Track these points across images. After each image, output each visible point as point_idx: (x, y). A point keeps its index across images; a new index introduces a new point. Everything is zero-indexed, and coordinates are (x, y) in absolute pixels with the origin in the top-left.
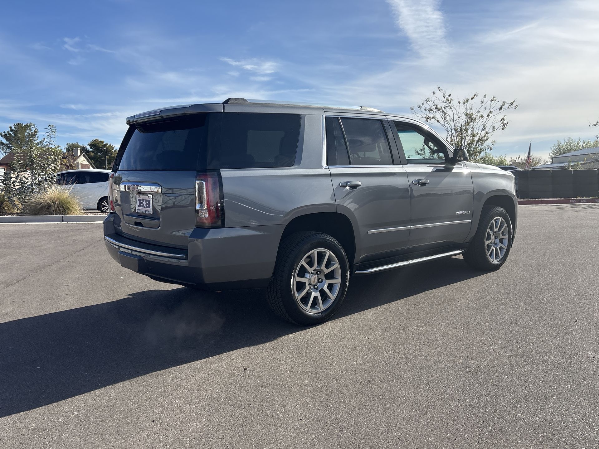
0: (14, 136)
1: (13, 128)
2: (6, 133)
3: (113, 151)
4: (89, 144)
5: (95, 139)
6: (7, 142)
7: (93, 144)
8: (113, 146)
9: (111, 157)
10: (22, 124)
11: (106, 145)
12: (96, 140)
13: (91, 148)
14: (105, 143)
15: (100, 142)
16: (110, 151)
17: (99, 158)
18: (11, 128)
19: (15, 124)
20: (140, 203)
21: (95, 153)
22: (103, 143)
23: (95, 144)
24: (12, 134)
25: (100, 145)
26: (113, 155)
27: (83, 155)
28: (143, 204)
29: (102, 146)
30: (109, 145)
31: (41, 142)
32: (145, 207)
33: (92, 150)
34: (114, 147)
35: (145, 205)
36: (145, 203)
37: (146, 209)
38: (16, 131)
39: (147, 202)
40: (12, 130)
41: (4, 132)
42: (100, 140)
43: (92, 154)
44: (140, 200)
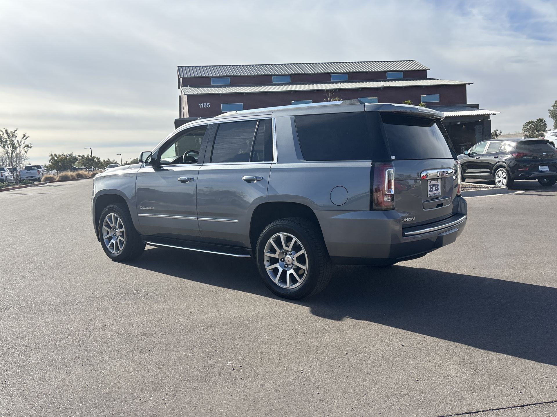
20: (431, 188)
28: (433, 189)
32: (434, 191)
35: (434, 189)
36: (434, 188)
37: (436, 192)
39: (437, 186)
44: (430, 186)
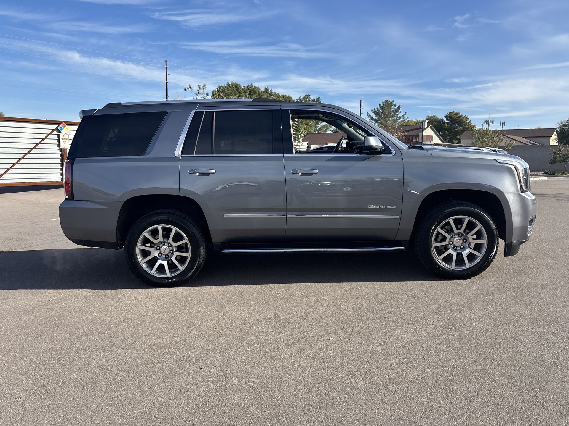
0: (382, 112)
1: (382, 105)
2: (376, 110)
3: (467, 122)
4: (445, 116)
5: (451, 112)
6: (376, 117)
7: (449, 115)
8: (467, 117)
9: (465, 128)
10: (389, 101)
11: (461, 116)
12: (453, 113)
13: (447, 119)
14: (460, 115)
15: (456, 113)
16: (465, 122)
17: (453, 129)
18: (380, 105)
19: (384, 102)
21: (450, 125)
22: (458, 115)
23: (450, 116)
24: (380, 110)
25: (455, 117)
26: (466, 126)
27: (430, 127)
29: (458, 117)
30: (464, 116)
31: (402, 116)
33: (448, 121)
34: (469, 118)
38: (384, 108)
40: (381, 107)
41: (375, 109)
42: (456, 112)
43: (447, 125)
